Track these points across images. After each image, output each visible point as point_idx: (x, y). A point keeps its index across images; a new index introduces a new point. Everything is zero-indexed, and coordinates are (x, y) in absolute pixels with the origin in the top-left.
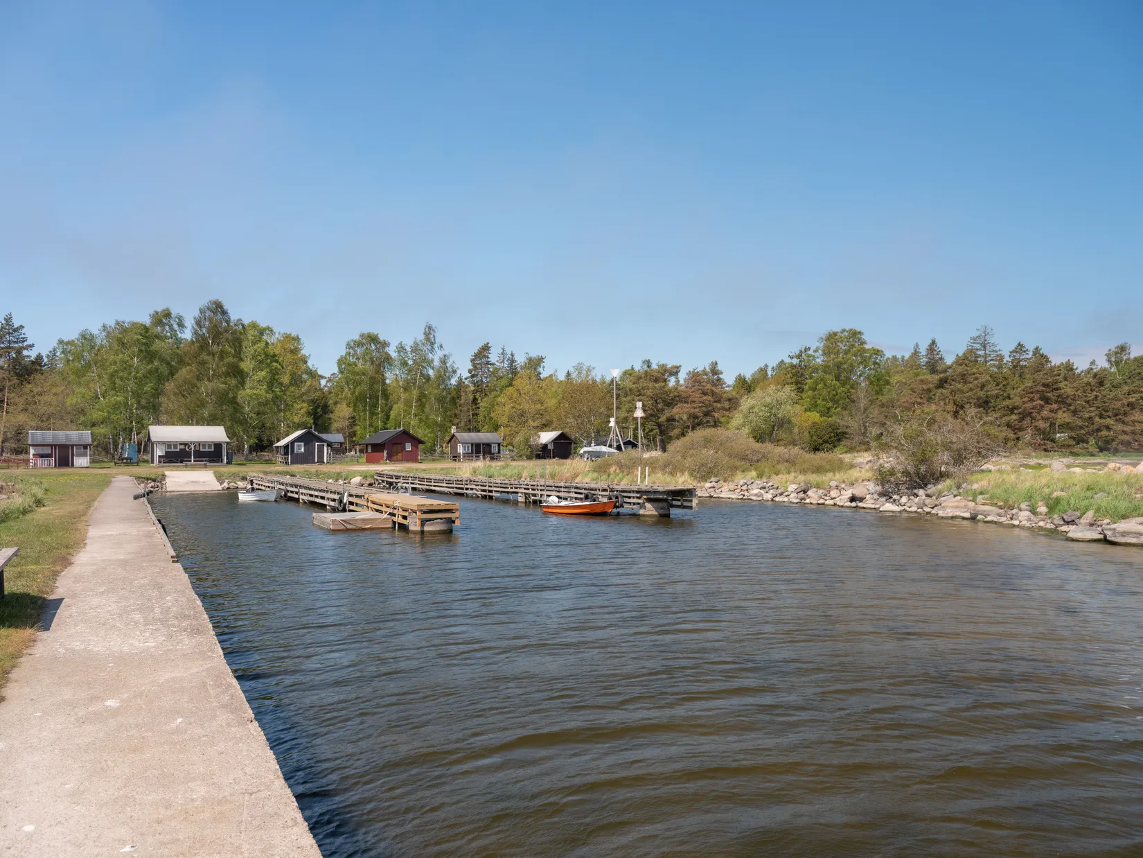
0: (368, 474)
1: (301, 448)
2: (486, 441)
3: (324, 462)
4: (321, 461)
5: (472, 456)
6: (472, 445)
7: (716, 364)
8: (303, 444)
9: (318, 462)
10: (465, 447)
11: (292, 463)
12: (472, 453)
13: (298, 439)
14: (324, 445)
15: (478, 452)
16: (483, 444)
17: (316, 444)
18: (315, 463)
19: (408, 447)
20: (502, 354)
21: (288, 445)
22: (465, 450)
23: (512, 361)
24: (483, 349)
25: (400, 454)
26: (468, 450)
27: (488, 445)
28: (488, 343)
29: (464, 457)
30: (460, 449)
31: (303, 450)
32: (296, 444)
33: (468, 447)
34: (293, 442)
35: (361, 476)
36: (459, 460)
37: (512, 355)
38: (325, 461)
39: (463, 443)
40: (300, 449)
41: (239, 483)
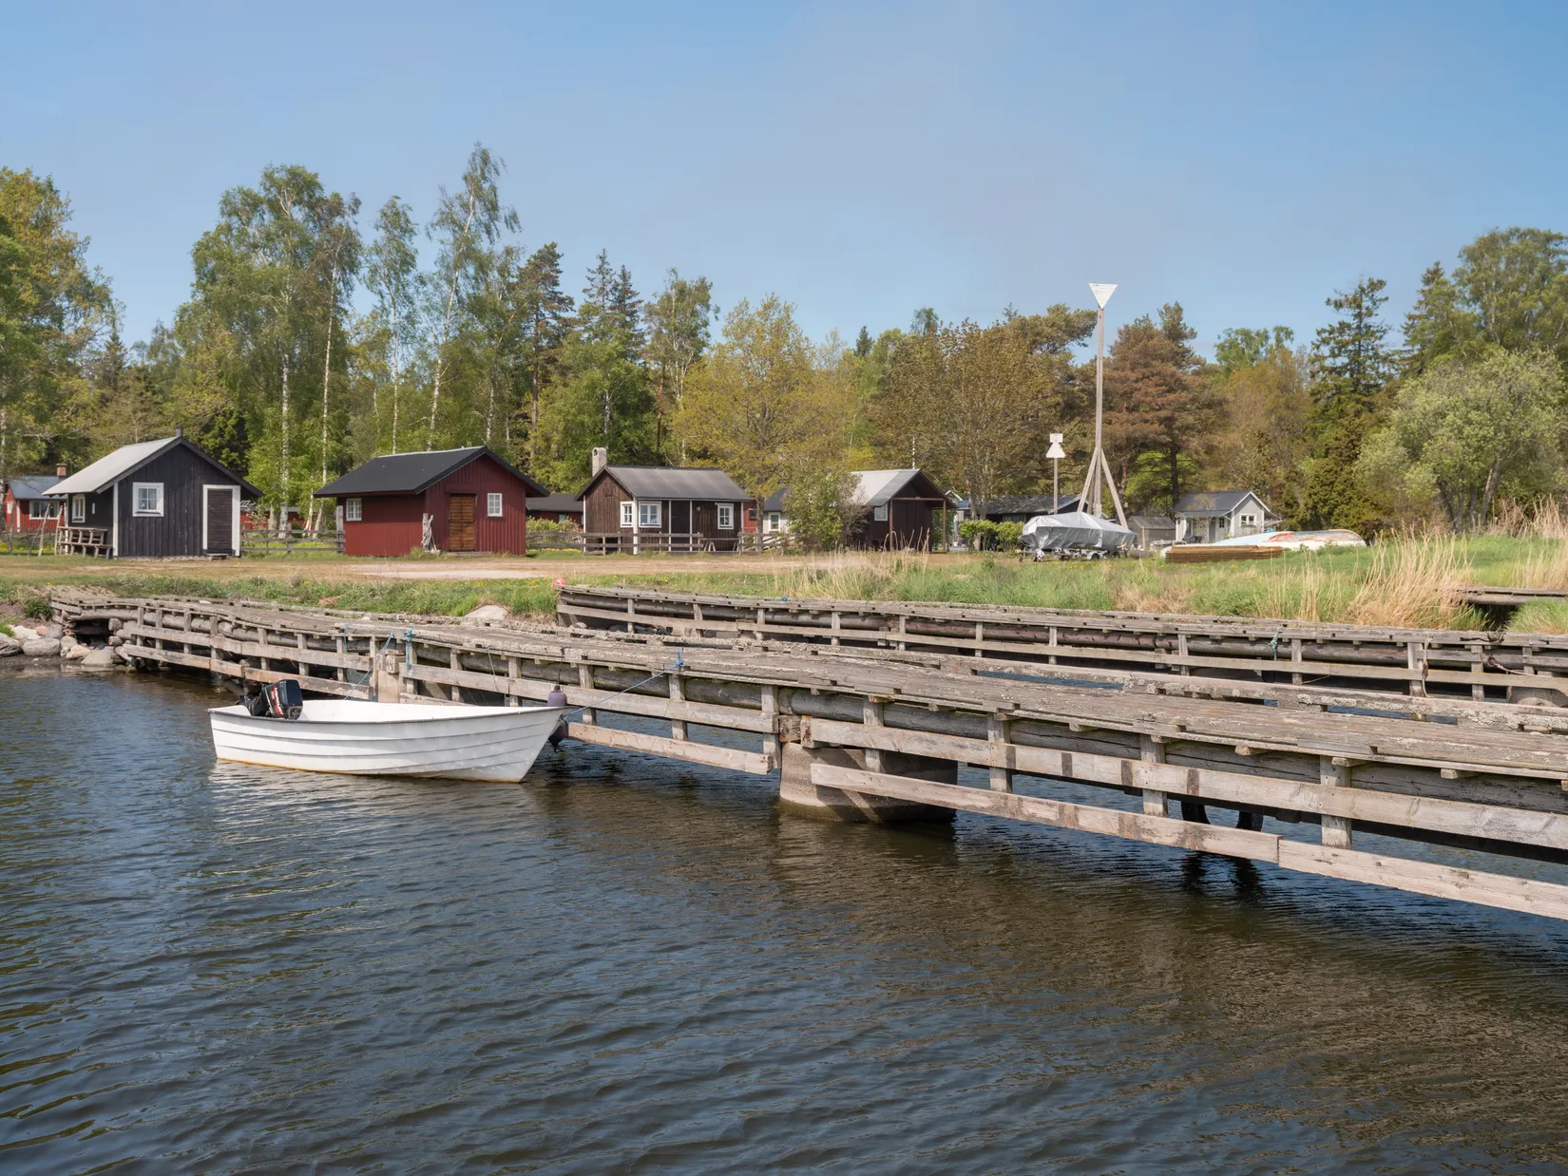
0: (528, 596)
1: (153, 501)
2: (703, 495)
3: (231, 552)
4: (221, 547)
5: (665, 540)
6: (665, 504)
7: (1179, 310)
8: (160, 487)
9: (210, 550)
10: (644, 510)
11: (125, 551)
12: (665, 529)
13: (144, 471)
14: (229, 493)
15: (680, 526)
16: (697, 503)
17: (206, 488)
18: (201, 553)
19: (495, 506)
20: (600, 270)
21: (110, 491)
22: (644, 519)
23: (624, 293)
24: (542, 258)
25: (470, 529)
26: (653, 517)
27: (708, 506)
28: (554, 246)
29: (643, 540)
30: (631, 517)
31: (160, 509)
32: (137, 486)
33: (654, 510)
34: (126, 480)
35: (501, 601)
36: (630, 551)
37: (624, 276)
38: (236, 546)
39: (639, 499)
40: (152, 506)
41: (20, 630)
